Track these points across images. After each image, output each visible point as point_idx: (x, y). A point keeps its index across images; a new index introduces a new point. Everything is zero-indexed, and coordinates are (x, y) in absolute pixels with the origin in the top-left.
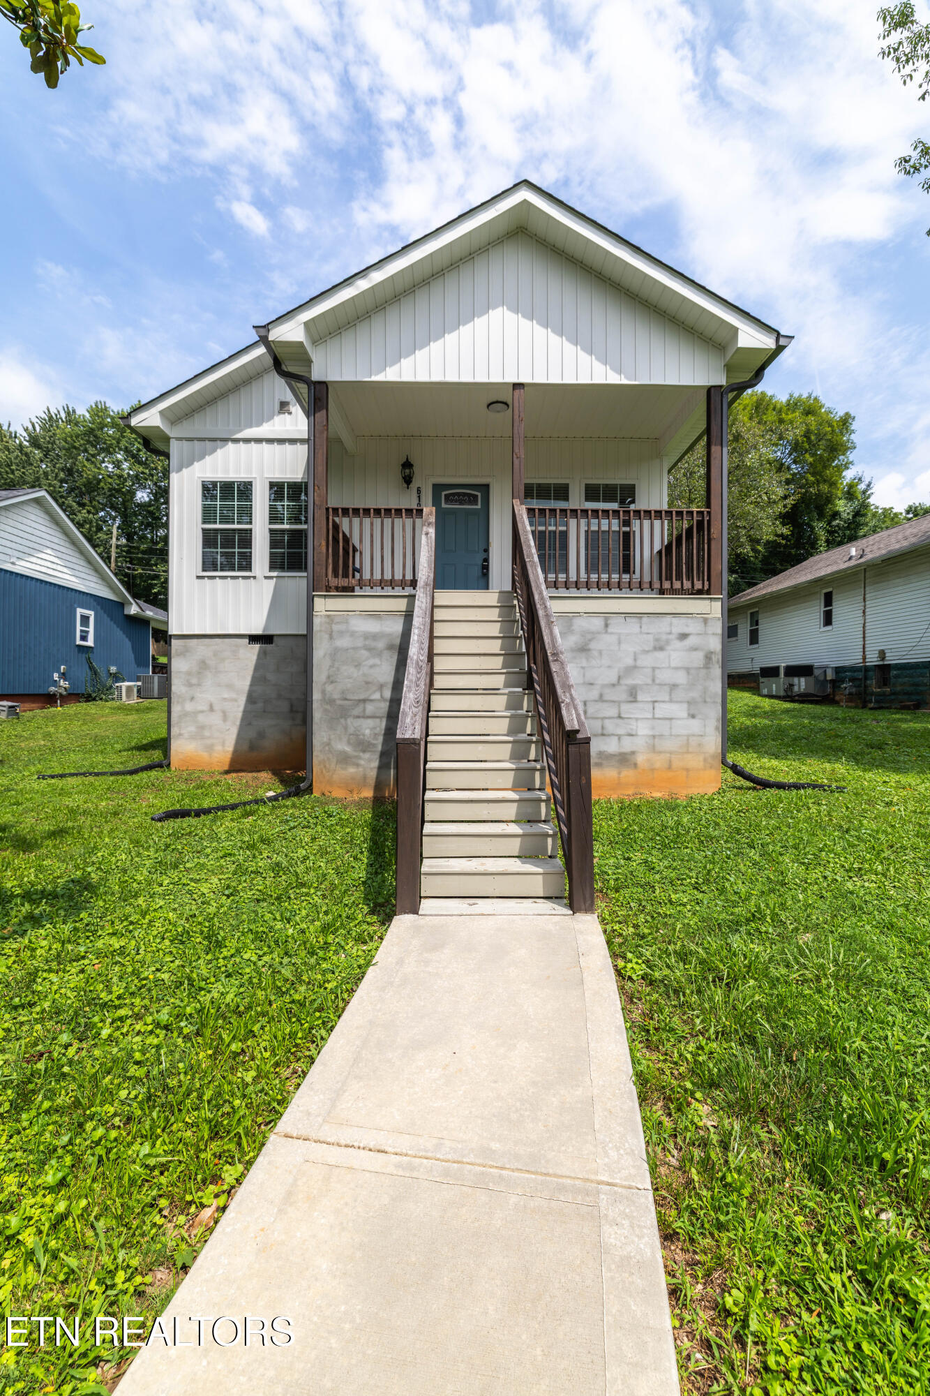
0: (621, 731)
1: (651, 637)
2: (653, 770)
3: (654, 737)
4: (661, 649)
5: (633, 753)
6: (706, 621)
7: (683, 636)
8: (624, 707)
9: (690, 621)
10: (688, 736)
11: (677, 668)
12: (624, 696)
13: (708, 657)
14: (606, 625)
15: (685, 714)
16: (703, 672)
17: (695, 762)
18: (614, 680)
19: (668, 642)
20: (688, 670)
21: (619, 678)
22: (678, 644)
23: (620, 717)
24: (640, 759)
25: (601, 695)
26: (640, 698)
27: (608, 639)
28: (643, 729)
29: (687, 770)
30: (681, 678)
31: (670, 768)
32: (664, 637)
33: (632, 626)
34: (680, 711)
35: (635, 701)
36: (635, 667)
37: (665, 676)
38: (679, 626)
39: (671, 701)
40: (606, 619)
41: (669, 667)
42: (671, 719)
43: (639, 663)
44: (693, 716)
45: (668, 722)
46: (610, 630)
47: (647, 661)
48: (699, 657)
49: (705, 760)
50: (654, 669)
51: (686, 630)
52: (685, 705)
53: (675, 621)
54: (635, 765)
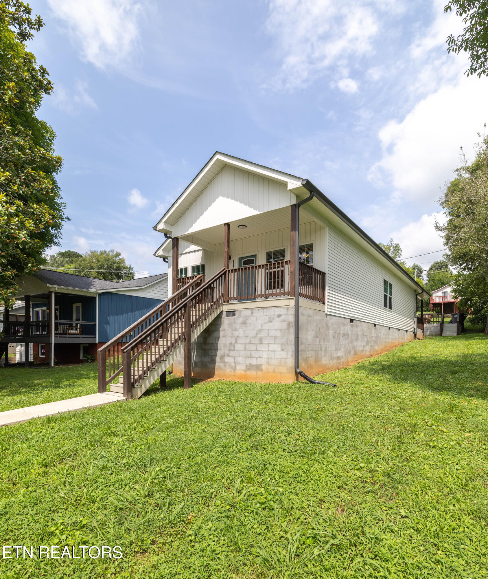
0: (257, 356)
1: (267, 317)
2: (268, 372)
3: (268, 358)
4: (271, 321)
5: (261, 365)
6: (288, 309)
7: (279, 316)
8: (258, 346)
9: (282, 309)
10: (281, 358)
11: (277, 330)
12: (258, 342)
13: (289, 324)
14: (252, 313)
15: (280, 349)
16: (287, 331)
17: (284, 370)
18: (255, 335)
19: (273, 318)
20: (281, 330)
21: (256, 334)
22: (277, 319)
23: (257, 350)
24: (264, 368)
25: (250, 341)
26: (263, 342)
27: (253, 318)
28: (265, 355)
29: (281, 373)
30: (278, 334)
31: (274, 372)
32: (272, 317)
33: (260, 313)
34: (278, 347)
35: (262, 344)
36: (262, 330)
37: (272, 333)
38: (278, 311)
39: (275, 344)
40: (252, 310)
41: (274, 329)
42: (275, 351)
43: (263, 328)
44: (283, 350)
45: (273, 352)
46: (253, 315)
47: (266, 327)
48: (285, 324)
49: (287, 369)
50: (268, 330)
51: (281, 313)
52: (280, 345)
53: (276, 309)
54: (262, 370)
